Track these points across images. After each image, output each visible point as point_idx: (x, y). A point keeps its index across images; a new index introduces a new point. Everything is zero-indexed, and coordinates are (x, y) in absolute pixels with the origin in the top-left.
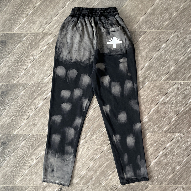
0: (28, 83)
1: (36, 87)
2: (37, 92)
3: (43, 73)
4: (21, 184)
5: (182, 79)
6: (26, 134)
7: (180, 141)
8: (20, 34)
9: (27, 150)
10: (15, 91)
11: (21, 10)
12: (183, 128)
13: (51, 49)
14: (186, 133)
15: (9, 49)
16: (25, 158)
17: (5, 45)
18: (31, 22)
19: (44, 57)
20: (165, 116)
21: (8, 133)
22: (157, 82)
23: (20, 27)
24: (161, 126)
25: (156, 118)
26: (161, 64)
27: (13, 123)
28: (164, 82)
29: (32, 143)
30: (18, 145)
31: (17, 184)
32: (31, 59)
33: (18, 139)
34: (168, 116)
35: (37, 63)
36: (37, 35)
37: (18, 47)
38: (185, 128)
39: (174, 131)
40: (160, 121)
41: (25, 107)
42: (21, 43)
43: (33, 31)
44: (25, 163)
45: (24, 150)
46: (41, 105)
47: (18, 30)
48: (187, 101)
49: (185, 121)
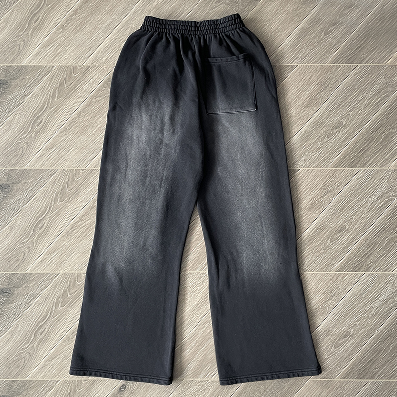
0: (55, 168)
1: (71, 177)
2: (72, 187)
3: (85, 149)
4: (39, 377)
5: (370, 163)
6: (49, 272)
7: (369, 289)
8: (37, 68)
9: (53, 305)
10: (28, 185)
11: (38, 18)
12: (375, 262)
13: (101, 99)
14: (382, 273)
15: (14, 97)
16: (49, 323)
17: (5, 89)
18: (59, 45)
19: (87, 116)
20: (337, 238)
21: (12, 271)
22: (320, 169)
23: (37, 54)
24: (330, 257)
25: (320, 242)
26: (327, 132)
27: (22, 249)
28: (334, 168)
29: (64, 292)
30: (34, 296)
31: (31, 377)
32: (60, 120)
33: (34, 283)
34: (345, 238)
35: (72, 127)
36: (71, 71)
37: (32, 95)
38: (379, 263)
39: (356, 270)
40: (326, 247)
41: (48, 218)
42: (39, 86)
43: (64, 63)
44: (49, 332)
45: (46, 306)
46: (82, 213)
47: (33, 59)
48: (381, 208)
49: (378, 248)
